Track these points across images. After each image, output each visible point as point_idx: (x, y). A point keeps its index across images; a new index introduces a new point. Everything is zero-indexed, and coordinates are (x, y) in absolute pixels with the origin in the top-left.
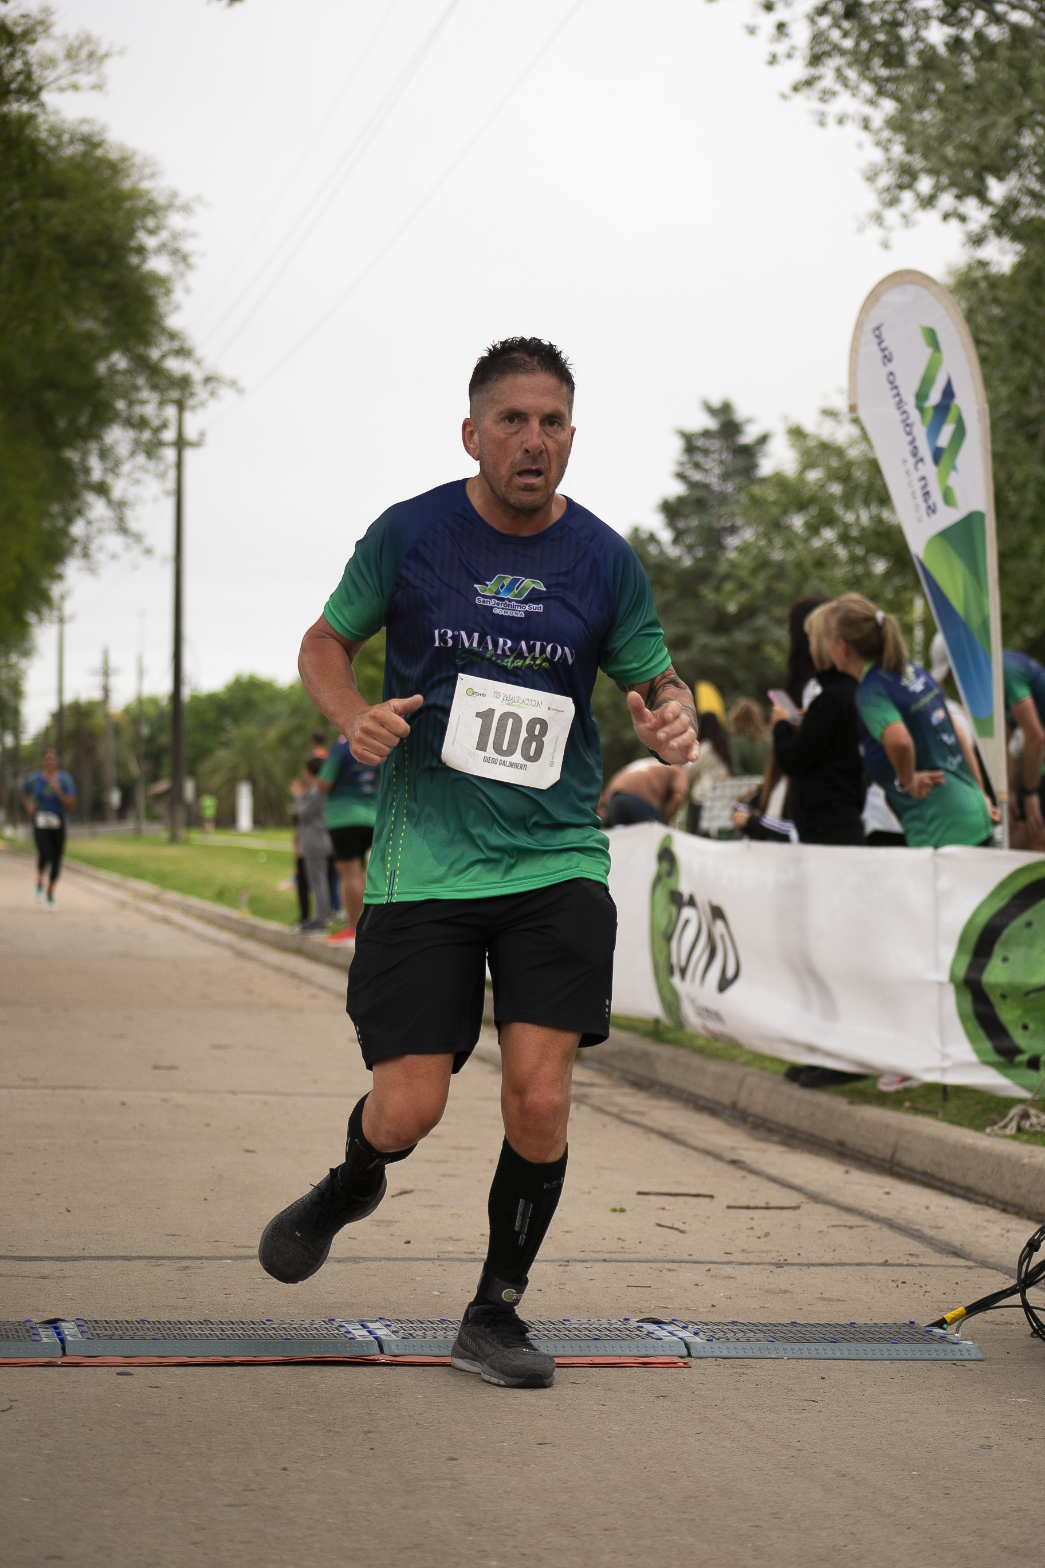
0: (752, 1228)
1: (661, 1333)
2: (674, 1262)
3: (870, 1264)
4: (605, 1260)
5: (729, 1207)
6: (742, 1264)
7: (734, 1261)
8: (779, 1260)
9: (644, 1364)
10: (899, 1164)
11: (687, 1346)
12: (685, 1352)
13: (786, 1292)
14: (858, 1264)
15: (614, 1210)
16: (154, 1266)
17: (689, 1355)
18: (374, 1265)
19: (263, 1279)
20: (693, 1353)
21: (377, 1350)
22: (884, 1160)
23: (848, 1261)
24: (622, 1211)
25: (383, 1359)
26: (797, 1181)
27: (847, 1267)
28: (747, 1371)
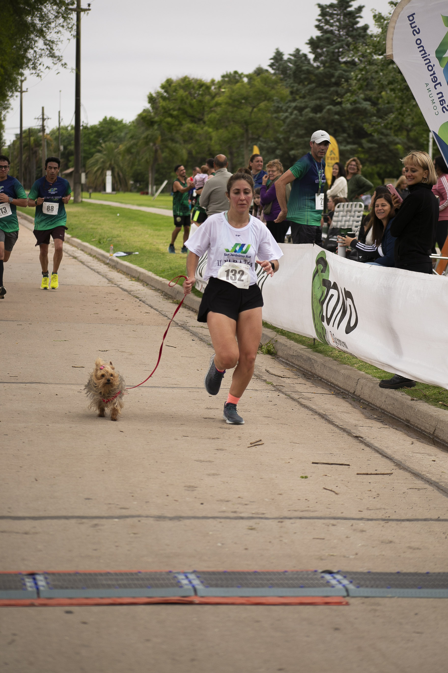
0: (370, 491)
1: (334, 582)
2: (335, 518)
3: (431, 520)
4: (301, 518)
5: (358, 474)
6: (368, 520)
7: (364, 517)
8: (386, 517)
9: (327, 603)
10: (437, 437)
11: (347, 590)
12: (345, 594)
13: (391, 542)
14: (425, 520)
15: (302, 477)
16: (80, 523)
17: (348, 595)
18: (187, 522)
19: (135, 534)
20: (351, 594)
21: (193, 593)
22: (430, 433)
23: (420, 517)
24: (306, 477)
25: (197, 600)
26: (389, 452)
27: (420, 522)
28: (378, 608)
